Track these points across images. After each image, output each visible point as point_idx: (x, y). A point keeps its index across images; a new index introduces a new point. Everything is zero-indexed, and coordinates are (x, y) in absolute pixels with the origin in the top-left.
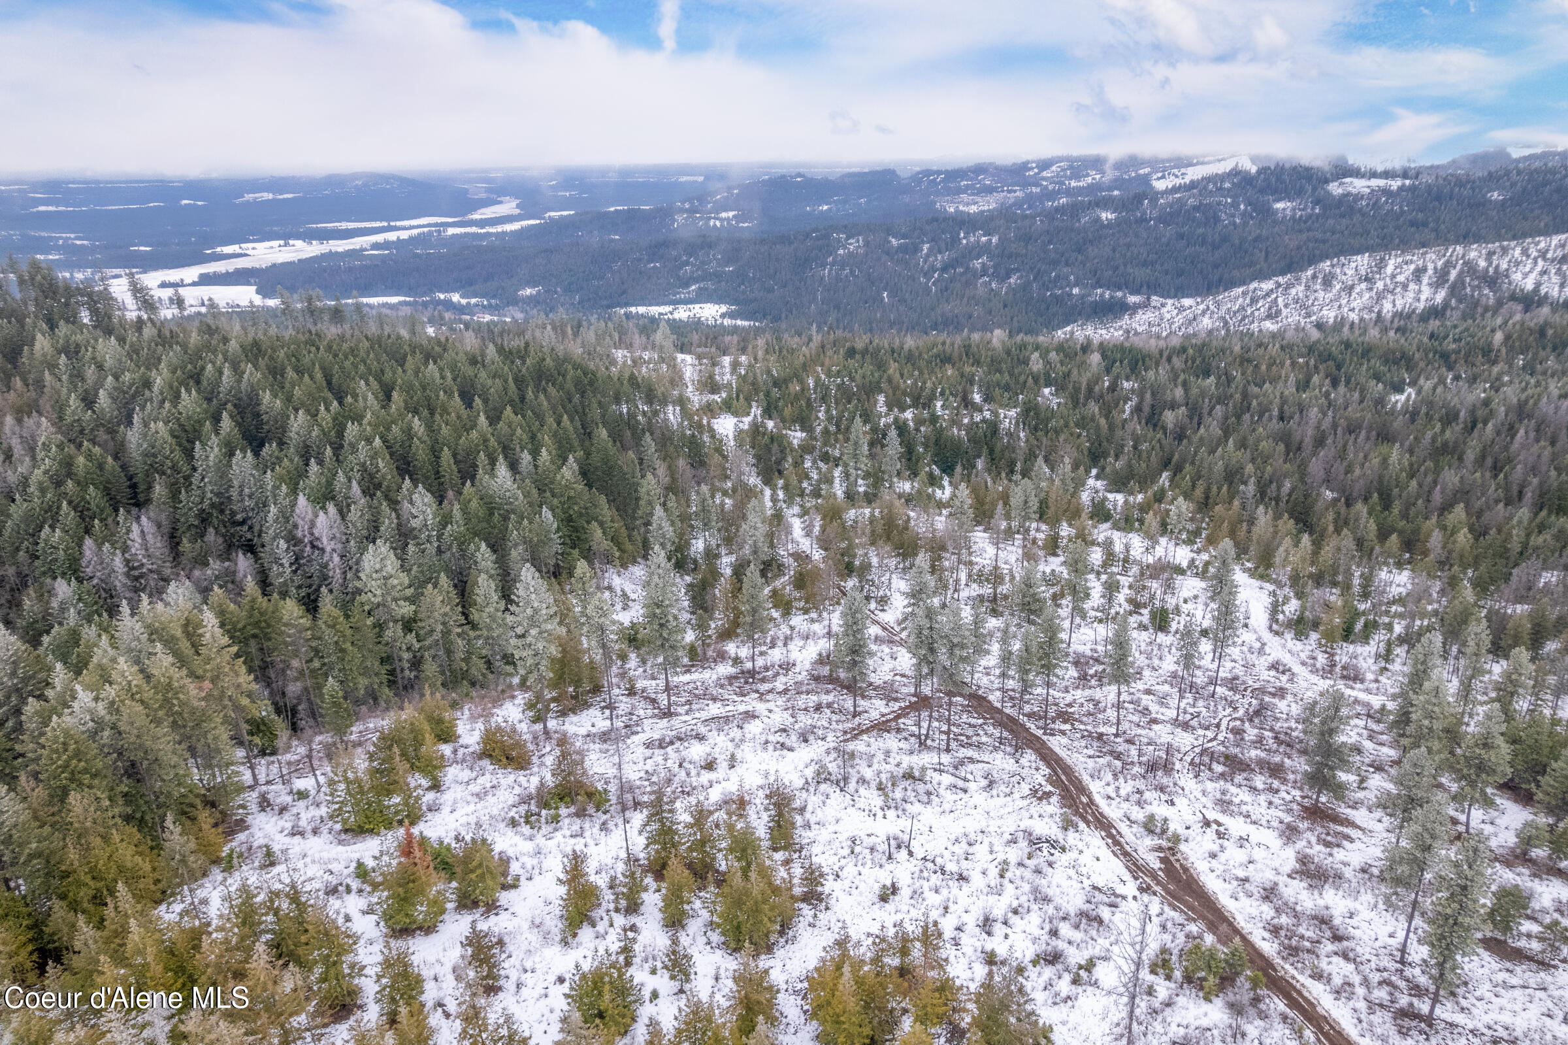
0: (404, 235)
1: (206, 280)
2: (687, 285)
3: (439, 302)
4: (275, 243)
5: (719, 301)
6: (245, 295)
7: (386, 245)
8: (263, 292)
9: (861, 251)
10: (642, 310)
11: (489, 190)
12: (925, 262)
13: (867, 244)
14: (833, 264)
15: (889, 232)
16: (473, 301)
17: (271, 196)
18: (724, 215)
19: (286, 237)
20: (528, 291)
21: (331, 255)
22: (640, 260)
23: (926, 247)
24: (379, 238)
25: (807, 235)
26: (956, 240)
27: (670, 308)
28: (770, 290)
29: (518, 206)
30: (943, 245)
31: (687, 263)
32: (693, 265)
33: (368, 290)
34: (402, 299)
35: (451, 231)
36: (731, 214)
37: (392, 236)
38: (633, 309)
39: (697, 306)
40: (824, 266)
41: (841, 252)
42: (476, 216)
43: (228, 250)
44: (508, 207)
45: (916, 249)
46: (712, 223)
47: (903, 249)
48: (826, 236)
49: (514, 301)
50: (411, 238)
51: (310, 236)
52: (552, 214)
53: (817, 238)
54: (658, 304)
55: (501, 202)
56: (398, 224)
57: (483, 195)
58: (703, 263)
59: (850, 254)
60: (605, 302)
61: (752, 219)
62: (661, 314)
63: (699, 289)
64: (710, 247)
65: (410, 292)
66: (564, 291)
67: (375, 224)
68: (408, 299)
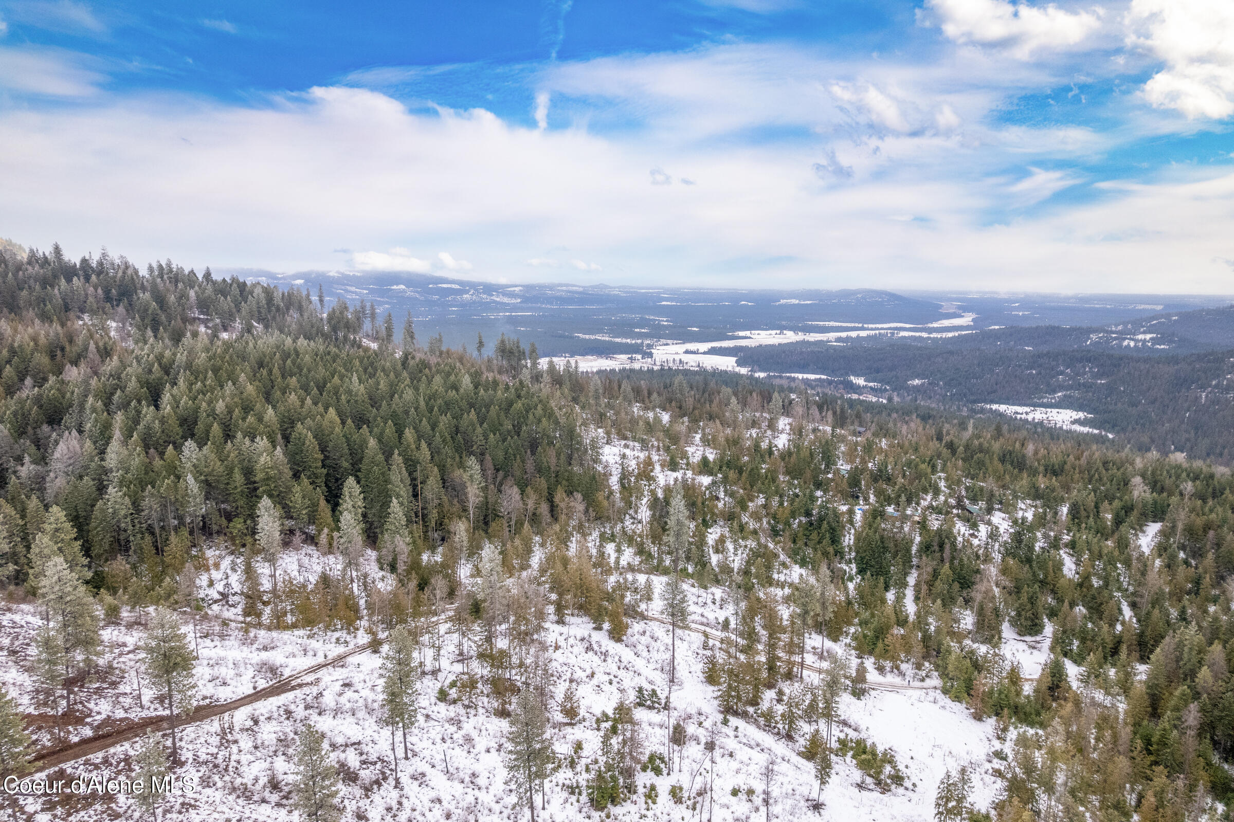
0: (863, 334)
1: (712, 351)
2: (1055, 392)
3: (843, 382)
4: (774, 332)
5: (1080, 408)
6: (727, 363)
7: (848, 339)
8: (739, 363)
11: (959, 307)
16: (871, 384)
17: (797, 302)
18: (1141, 337)
19: (782, 328)
20: (917, 382)
21: (803, 342)
22: (1020, 366)
24: (844, 335)
27: (1027, 409)
28: (1134, 404)
29: (973, 320)
31: (1062, 373)
32: (1067, 375)
33: (803, 369)
34: (818, 376)
35: (903, 334)
36: (1148, 336)
37: (854, 334)
38: (994, 406)
39: (1055, 410)
40: (1203, 387)
42: (933, 325)
43: (741, 334)
44: (966, 320)
46: (1125, 343)
49: (900, 388)
50: (868, 336)
51: (795, 329)
52: (990, 327)
54: (1020, 405)
55: (963, 316)
56: (871, 326)
57: (952, 311)
58: (1078, 374)
60: (972, 398)
61: (1170, 342)
62: (1017, 413)
63: (1065, 396)
64: (1089, 360)
65: (833, 372)
66: (945, 384)
67: (853, 325)
68: (823, 377)
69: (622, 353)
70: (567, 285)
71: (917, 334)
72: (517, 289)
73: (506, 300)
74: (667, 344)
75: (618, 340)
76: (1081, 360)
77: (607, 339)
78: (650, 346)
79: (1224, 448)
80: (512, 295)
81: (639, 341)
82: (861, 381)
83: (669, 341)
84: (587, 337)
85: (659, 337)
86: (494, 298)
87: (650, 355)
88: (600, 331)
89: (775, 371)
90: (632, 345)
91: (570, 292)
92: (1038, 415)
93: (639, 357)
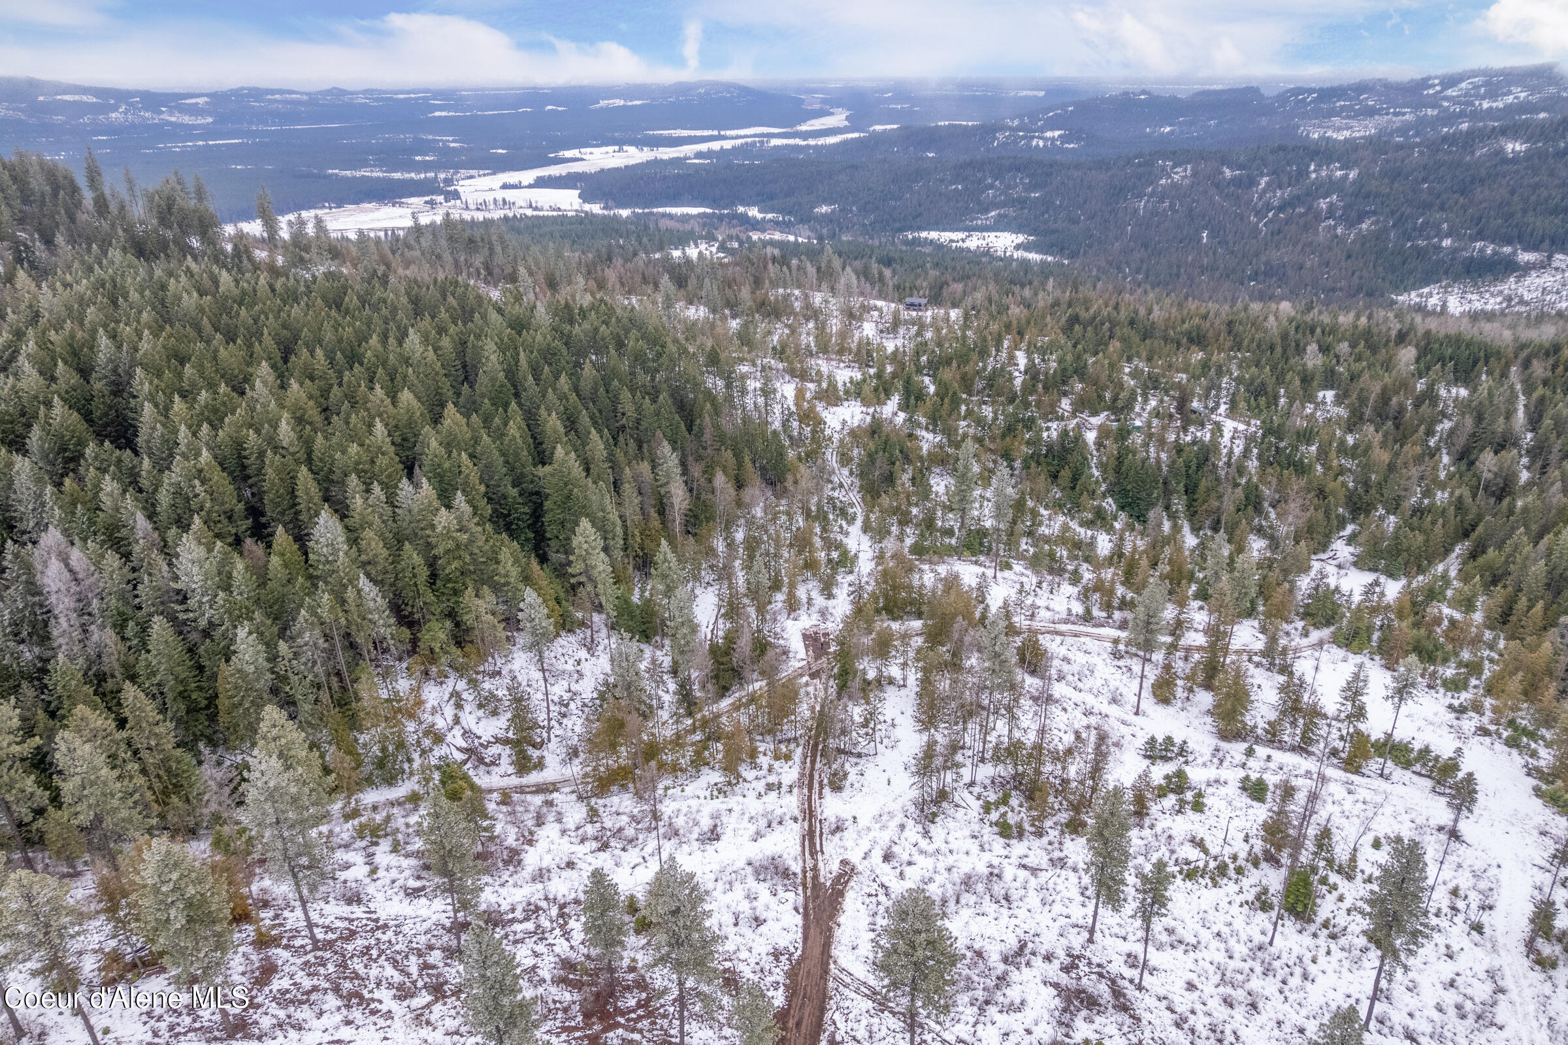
0: (727, 145)
1: (541, 183)
2: (987, 211)
3: (735, 216)
4: (610, 149)
5: (1018, 230)
6: (568, 201)
7: (709, 154)
8: (585, 197)
9: (1187, 181)
10: (933, 235)
11: (824, 101)
12: (1260, 198)
13: (1195, 174)
14: (1151, 195)
15: (1224, 162)
16: (770, 216)
17: (622, 103)
18: (1050, 134)
19: (620, 143)
20: (824, 209)
21: (656, 162)
22: (942, 181)
23: (1264, 181)
24: (703, 147)
25: (1129, 162)
26: (1303, 173)
27: (960, 235)
28: (1075, 221)
29: (847, 118)
30: (1285, 179)
31: (991, 186)
32: (997, 189)
33: (675, 200)
34: (701, 210)
35: (775, 142)
36: (1058, 133)
37: (716, 146)
38: (924, 234)
39: (993, 234)
40: (1140, 196)
41: (1163, 181)
42: (804, 128)
43: (568, 154)
44: (838, 119)
45: (1252, 182)
46: (1034, 142)
47: (1236, 182)
48: (1150, 163)
49: (807, 219)
50: (734, 148)
51: (639, 143)
52: (879, 128)
53: (1140, 165)
54: (952, 230)
55: (832, 114)
56: (729, 133)
57: (817, 106)
58: (1009, 187)
59: (1174, 185)
60: (897, 225)
61: (1079, 139)
62: (952, 241)
63: (999, 215)
64: (1018, 170)
65: (713, 203)
66: (859, 210)
67: (706, 133)
68: (709, 211)
69: (412, 195)
70: (281, 92)
71: (791, 142)
72: (201, 100)
73: (187, 119)
74: (472, 177)
75: (397, 175)
76: (1010, 169)
77: (381, 175)
78: (448, 182)
79: (1179, 267)
80: (194, 110)
81: (431, 175)
82: (754, 212)
83: (472, 172)
84: (348, 173)
85: (457, 167)
86: (165, 117)
87: (456, 195)
88: (364, 164)
89: (637, 205)
90: (419, 182)
91: (286, 102)
92: (974, 242)
93: (440, 199)
